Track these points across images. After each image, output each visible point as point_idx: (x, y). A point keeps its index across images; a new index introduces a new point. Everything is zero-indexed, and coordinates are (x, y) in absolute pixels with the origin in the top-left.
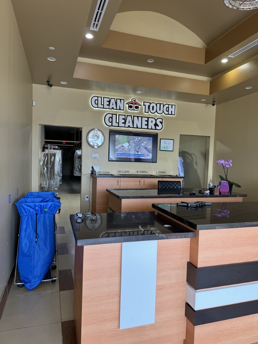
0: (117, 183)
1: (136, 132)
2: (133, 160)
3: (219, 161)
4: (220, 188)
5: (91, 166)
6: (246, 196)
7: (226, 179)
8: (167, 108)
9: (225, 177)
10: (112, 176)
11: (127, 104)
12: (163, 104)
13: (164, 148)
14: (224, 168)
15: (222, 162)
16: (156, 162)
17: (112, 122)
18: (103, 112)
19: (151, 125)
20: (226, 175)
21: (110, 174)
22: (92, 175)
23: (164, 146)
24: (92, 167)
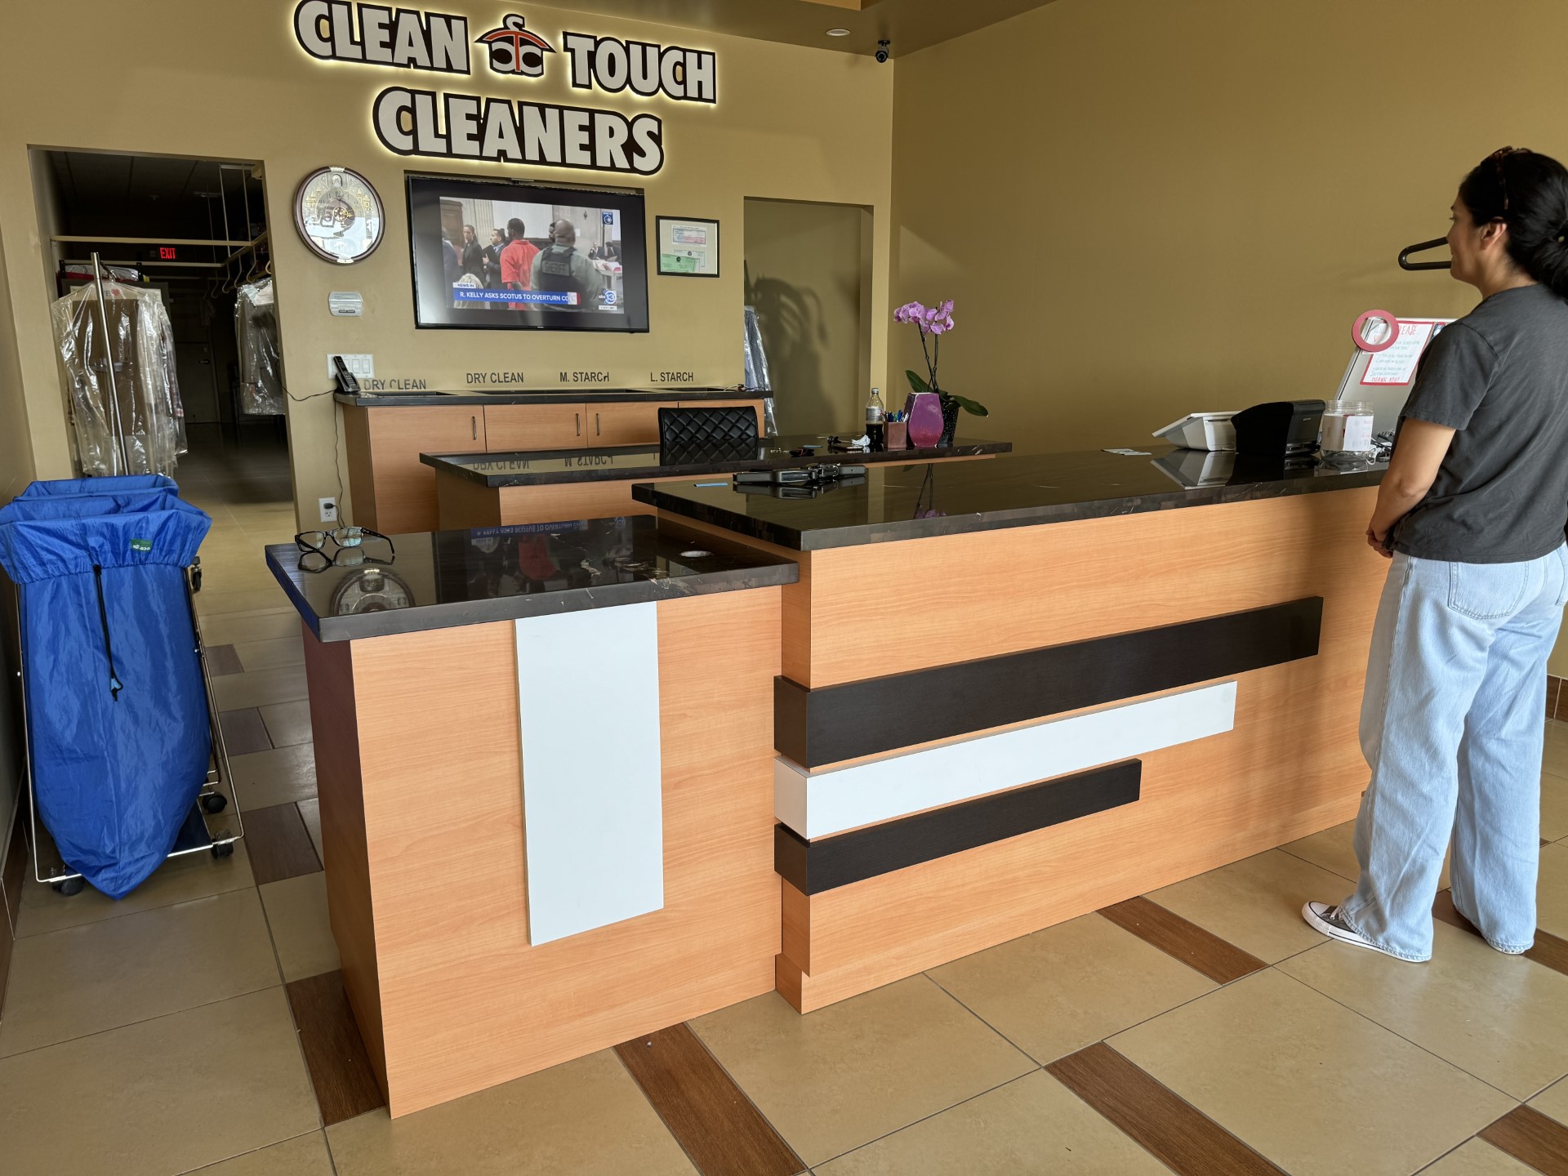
0: (471, 432)
1: (537, 185)
2: (538, 322)
3: (905, 307)
4: (908, 421)
5: (330, 357)
6: (1007, 447)
7: (931, 386)
8: (679, 68)
9: (926, 379)
10: (442, 399)
11: (480, 40)
12: (659, 47)
13: (678, 259)
14: (923, 340)
15: (916, 311)
16: (648, 332)
17: (414, 132)
18: (363, 83)
19: (609, 148)
20: (932, 366)
21: (427, 390)
22: (339, 396)
23: (679, 255)
24: (338, 361)
